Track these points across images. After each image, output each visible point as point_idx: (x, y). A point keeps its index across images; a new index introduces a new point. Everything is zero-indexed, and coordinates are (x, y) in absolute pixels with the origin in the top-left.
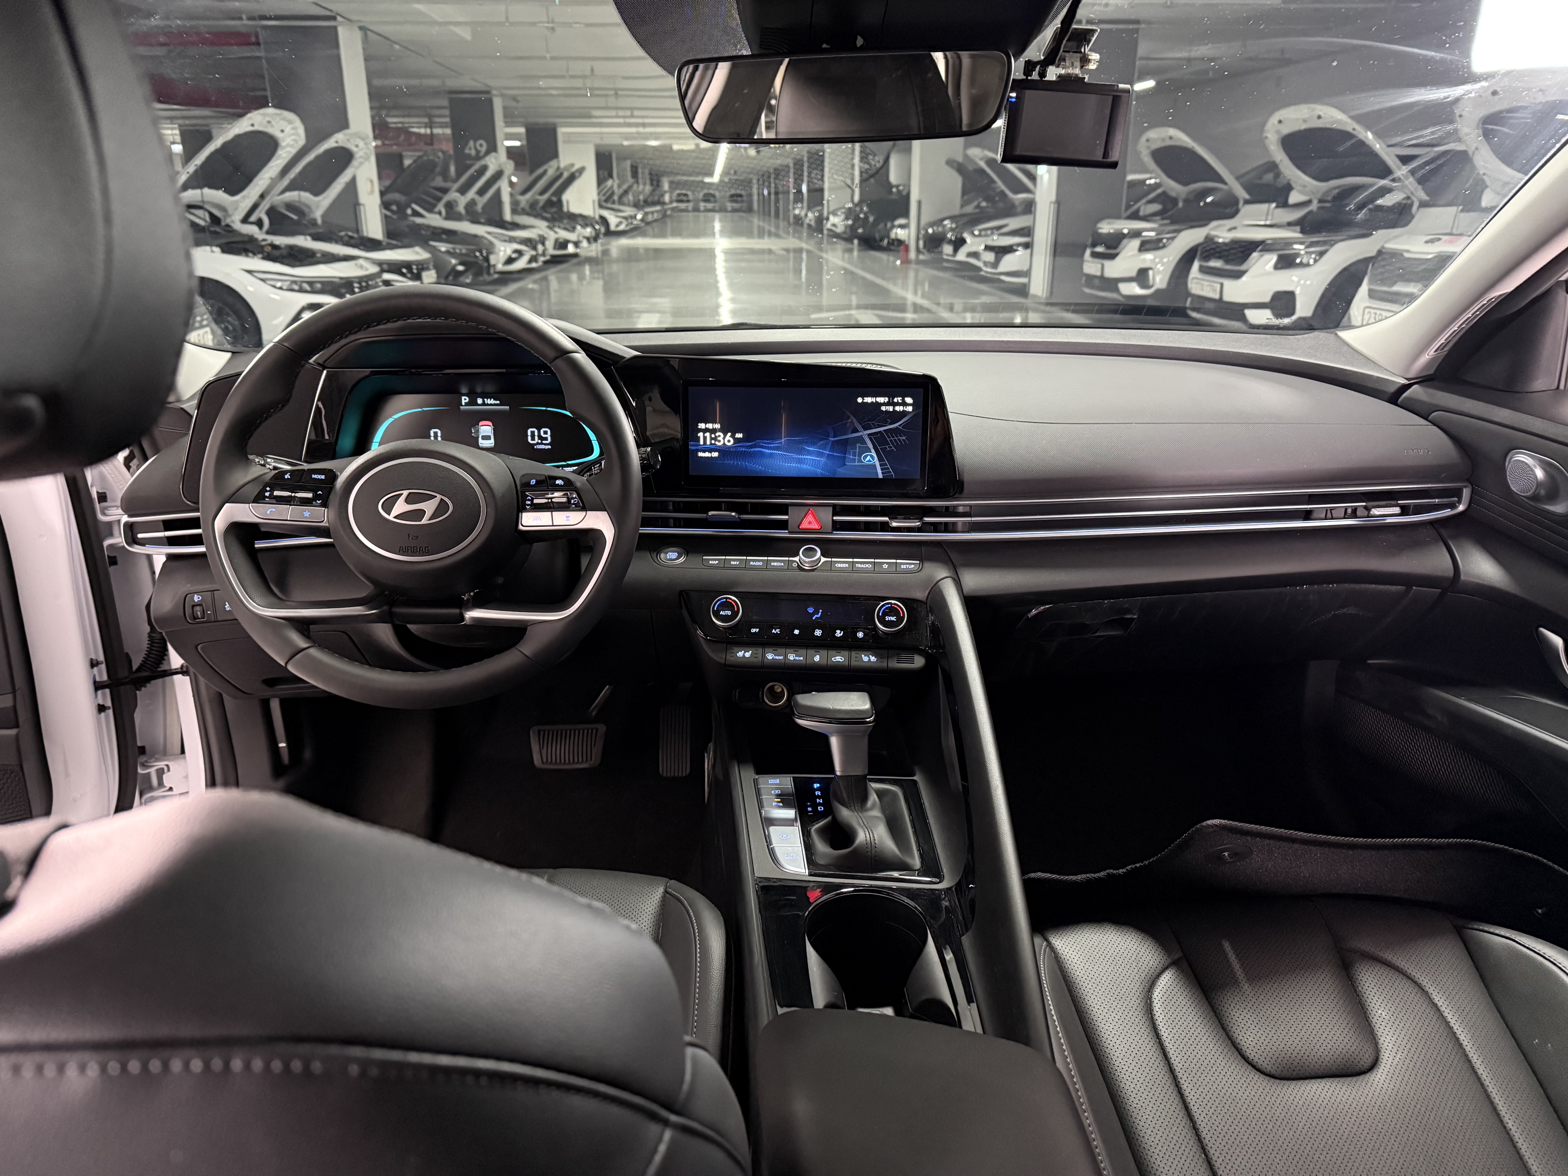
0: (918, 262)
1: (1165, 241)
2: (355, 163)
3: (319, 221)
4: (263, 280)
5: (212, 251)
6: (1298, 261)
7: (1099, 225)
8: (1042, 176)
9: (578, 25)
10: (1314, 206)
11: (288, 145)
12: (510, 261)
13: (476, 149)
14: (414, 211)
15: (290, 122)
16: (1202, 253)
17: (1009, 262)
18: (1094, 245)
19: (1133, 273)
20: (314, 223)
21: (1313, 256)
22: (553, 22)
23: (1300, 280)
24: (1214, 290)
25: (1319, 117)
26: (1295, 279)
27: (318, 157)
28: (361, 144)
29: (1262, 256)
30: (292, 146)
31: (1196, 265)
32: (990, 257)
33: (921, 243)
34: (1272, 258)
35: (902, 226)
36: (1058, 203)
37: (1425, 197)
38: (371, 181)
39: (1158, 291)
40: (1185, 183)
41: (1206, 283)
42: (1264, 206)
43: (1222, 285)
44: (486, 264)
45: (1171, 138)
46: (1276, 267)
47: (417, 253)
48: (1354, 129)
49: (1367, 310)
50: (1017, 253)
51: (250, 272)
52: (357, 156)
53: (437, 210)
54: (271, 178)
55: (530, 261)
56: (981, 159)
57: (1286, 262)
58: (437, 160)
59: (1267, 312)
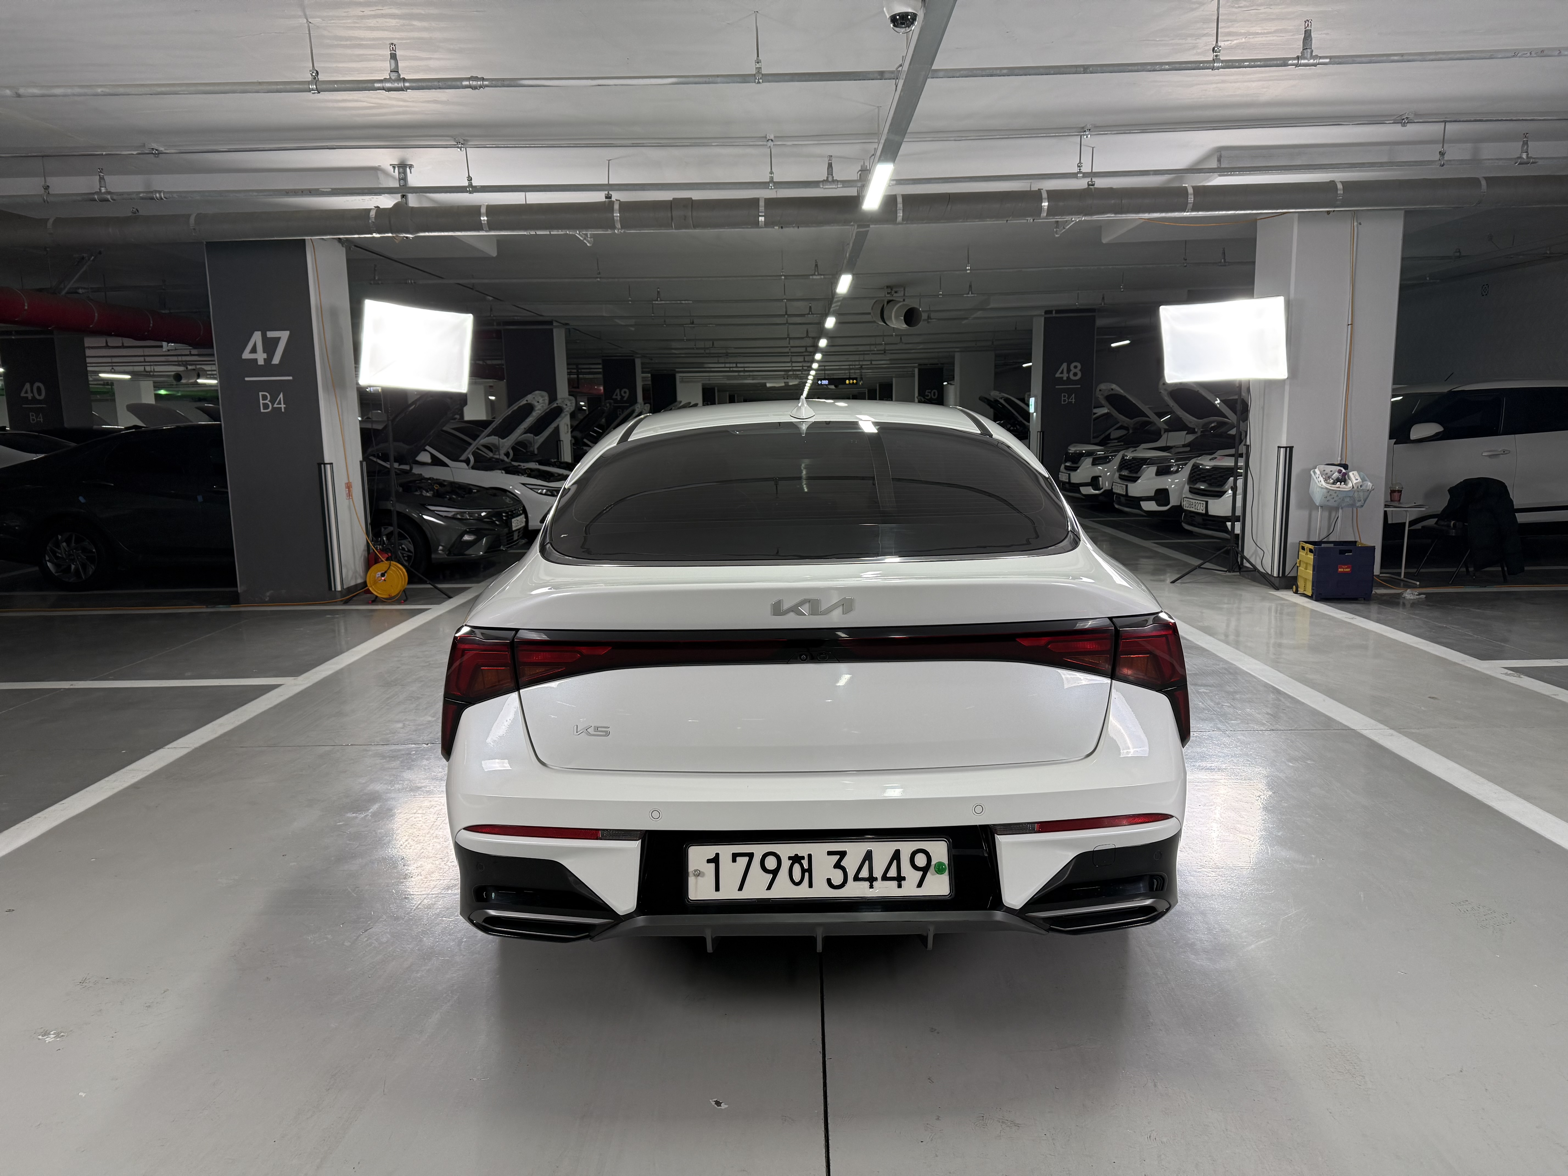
1: (1108, 458)
2: (563, 415)
3: (536, 452)
4: (531, 489)
6: (1170, 470)
7: (1069, 448)
8: (1032, 414)
11: (538, 409)
13: (621, 395)
15: (542, 397)
18: (1065, 461)
19: (1090, 480)
20: (533, 453)
21: (1178, 467)
23: (1171, 482)
24: (1123, 489)
26: (1169, 481)
28: (569, 403)
29: (1148, 467)
34: (1153, 469)
36: (1043, 432)
39: (1105, 491)
40: (1131, 419)
41: (1119, 485)
43: (1127, 486)
45: (1112, 389)
46: (1157, 474)
51: (524, 484)
52: (562, 411)
54: (525, 427)
57: (1163, 471)
59: (1153, 503)
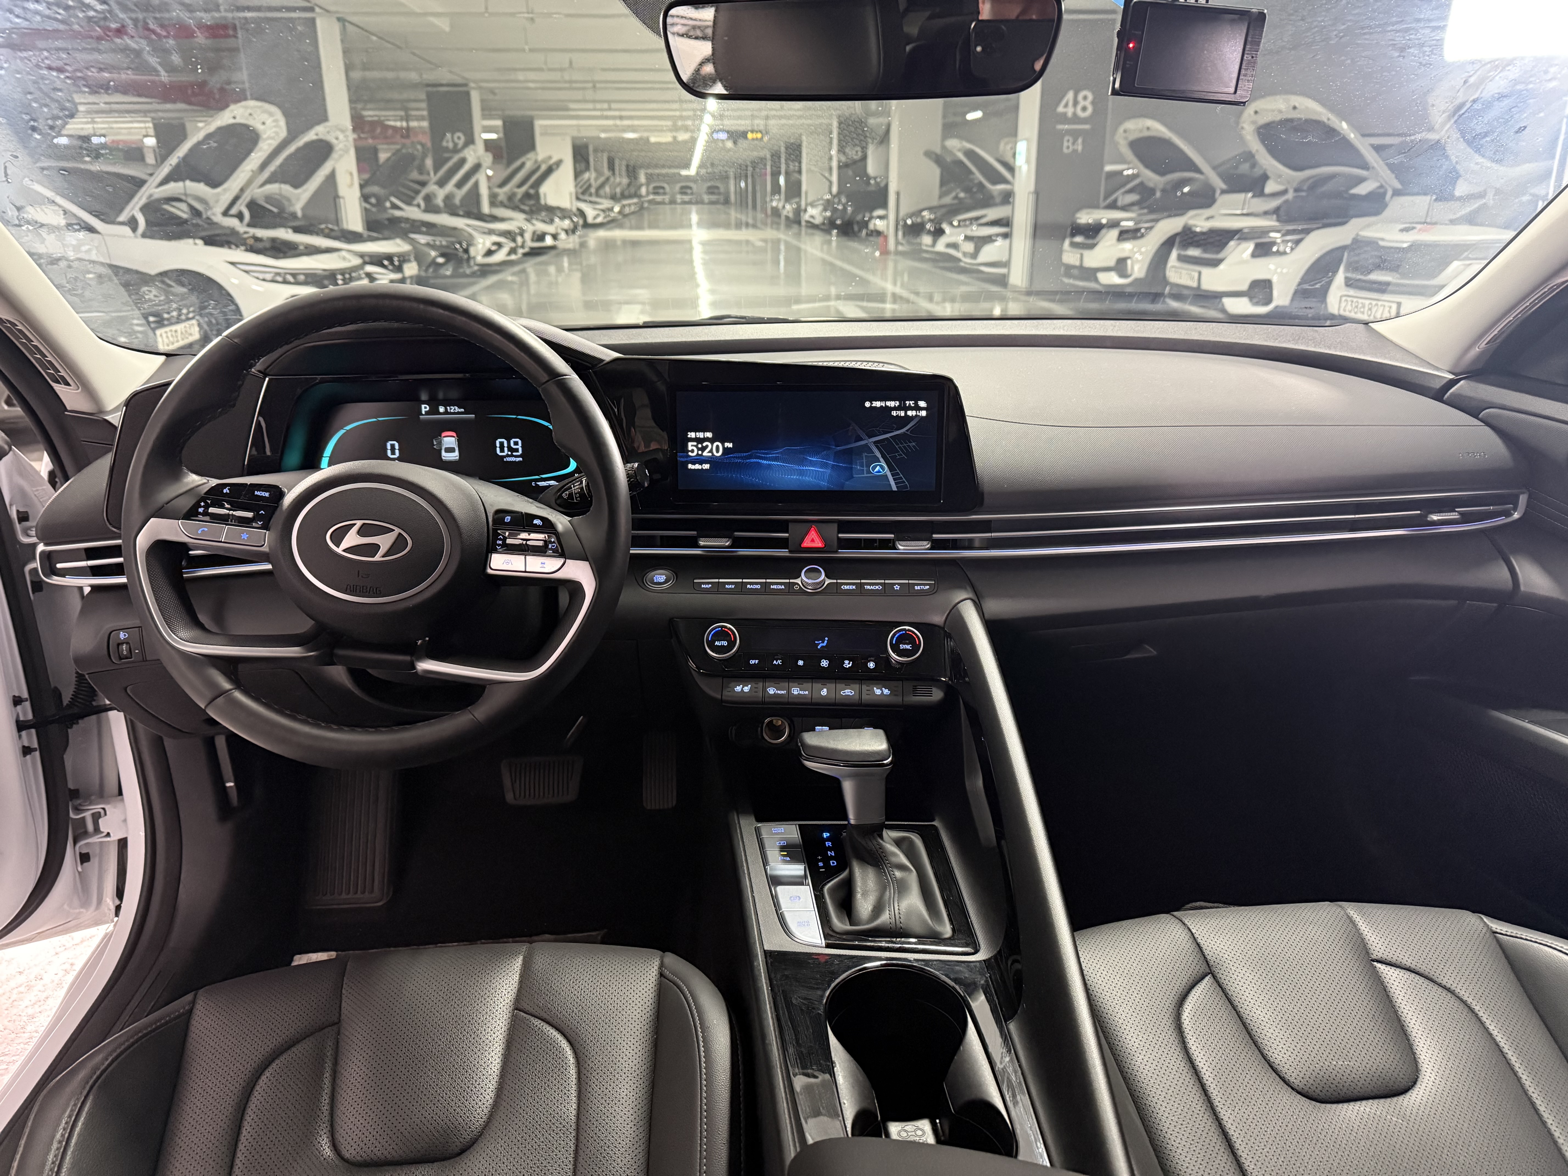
0: (897, 253)
1: (1143, 231)
2: (335, 155)
4: (246, 272)
5: (195, 244)
6: (1275, 249)
7: (1078, 215)
8: (1020, 167)
9: (557, 16)
10: (1290, 195)
11: (269, 138)
12: (489, 253)
13: (453, 141)
14: (391, 203)
15: (271, 114)
16: (1180, 242)
17: (989, 253)
18: (1073, 235)
19: (1112, 263)
20: (294, 216)
21: (1290, 244)
22: (532, 13)
23: (1276, 269)
24: (1192, 278)
25: (1295, 108)
26: (1272, 267)
27: (298, 150)
28: (341, 137)
29: (1239, 244)
30: (273, 138)
31: (1174, 254)
32: (969, 247)
33: (900, 234)
34: (1249, 247)
35: (881, 218)
36: (1037, 193)
37: (1398, 186)
38: (351, 174)
39: (1137, 280)
40: (1162, 173)
41: (1184, 272)
42: (1241, 196)
43: (1200, 273)
44: (466, 256)
45: (1148, 128)
46: (1254, 255)
47: (399, 245)
48: (1329, 119)
49: (1344, 299)
50: (997, 244)
51: (233, 263)
52: (337, 148)
53: (415, 202)
54: (252, 171)
55: (509, 254)
56: (959, 150)
57: (1263, 250)
58: (416, 153)
59: (1245, 300)
